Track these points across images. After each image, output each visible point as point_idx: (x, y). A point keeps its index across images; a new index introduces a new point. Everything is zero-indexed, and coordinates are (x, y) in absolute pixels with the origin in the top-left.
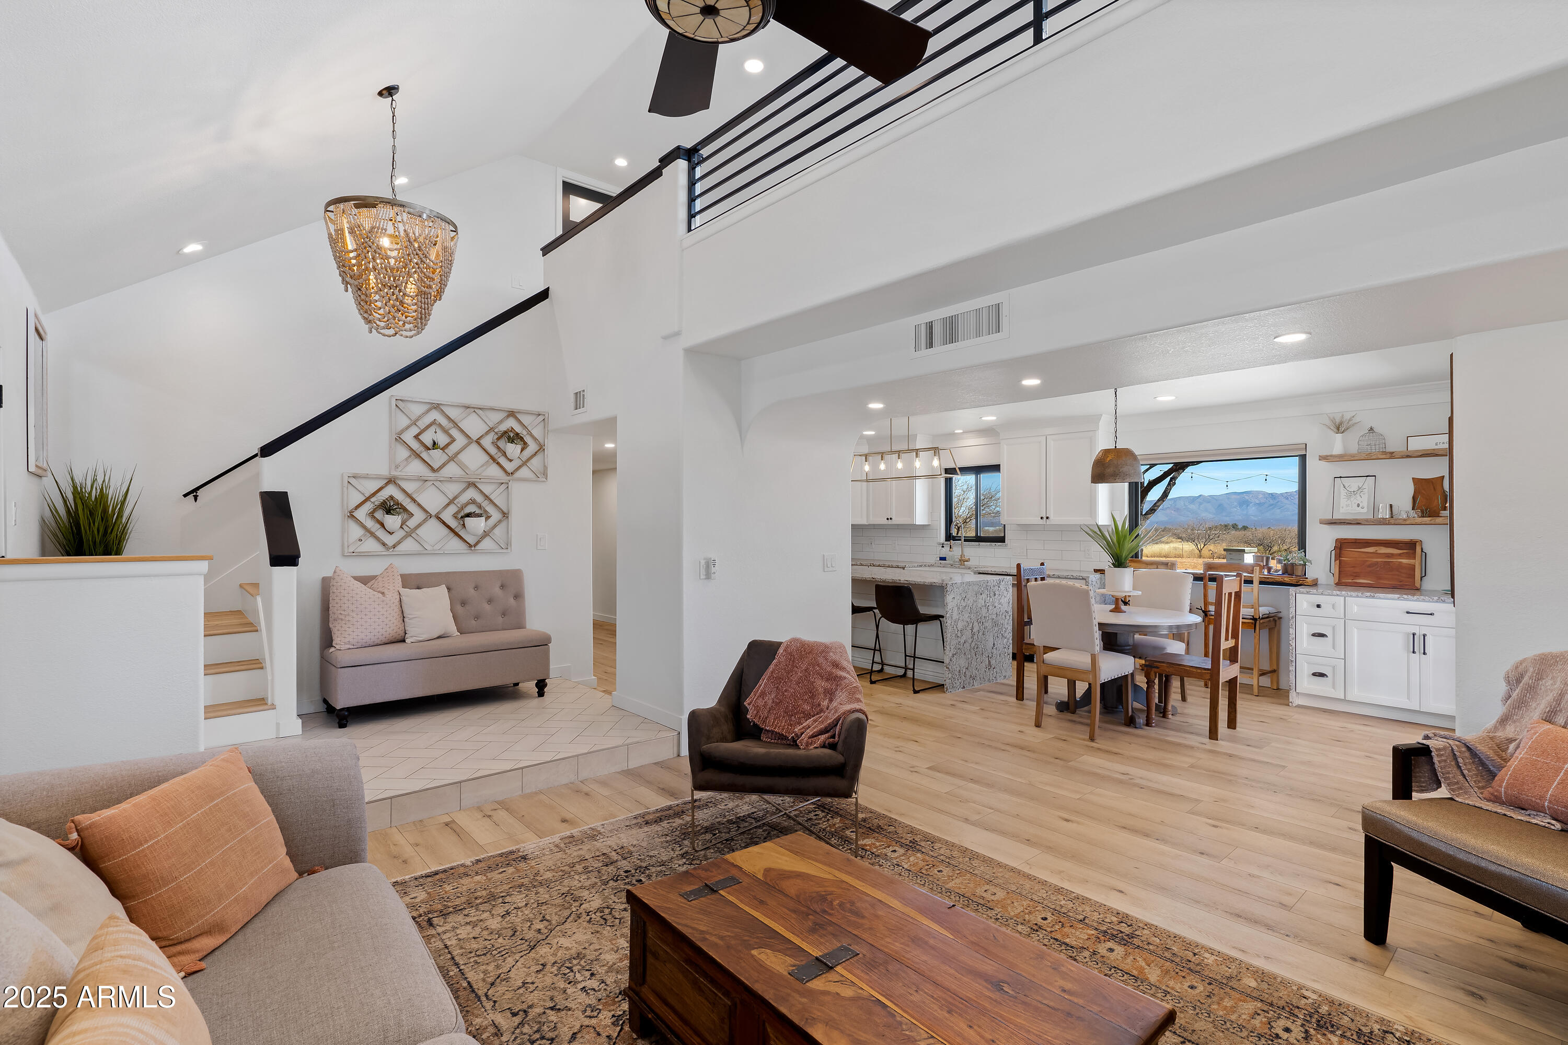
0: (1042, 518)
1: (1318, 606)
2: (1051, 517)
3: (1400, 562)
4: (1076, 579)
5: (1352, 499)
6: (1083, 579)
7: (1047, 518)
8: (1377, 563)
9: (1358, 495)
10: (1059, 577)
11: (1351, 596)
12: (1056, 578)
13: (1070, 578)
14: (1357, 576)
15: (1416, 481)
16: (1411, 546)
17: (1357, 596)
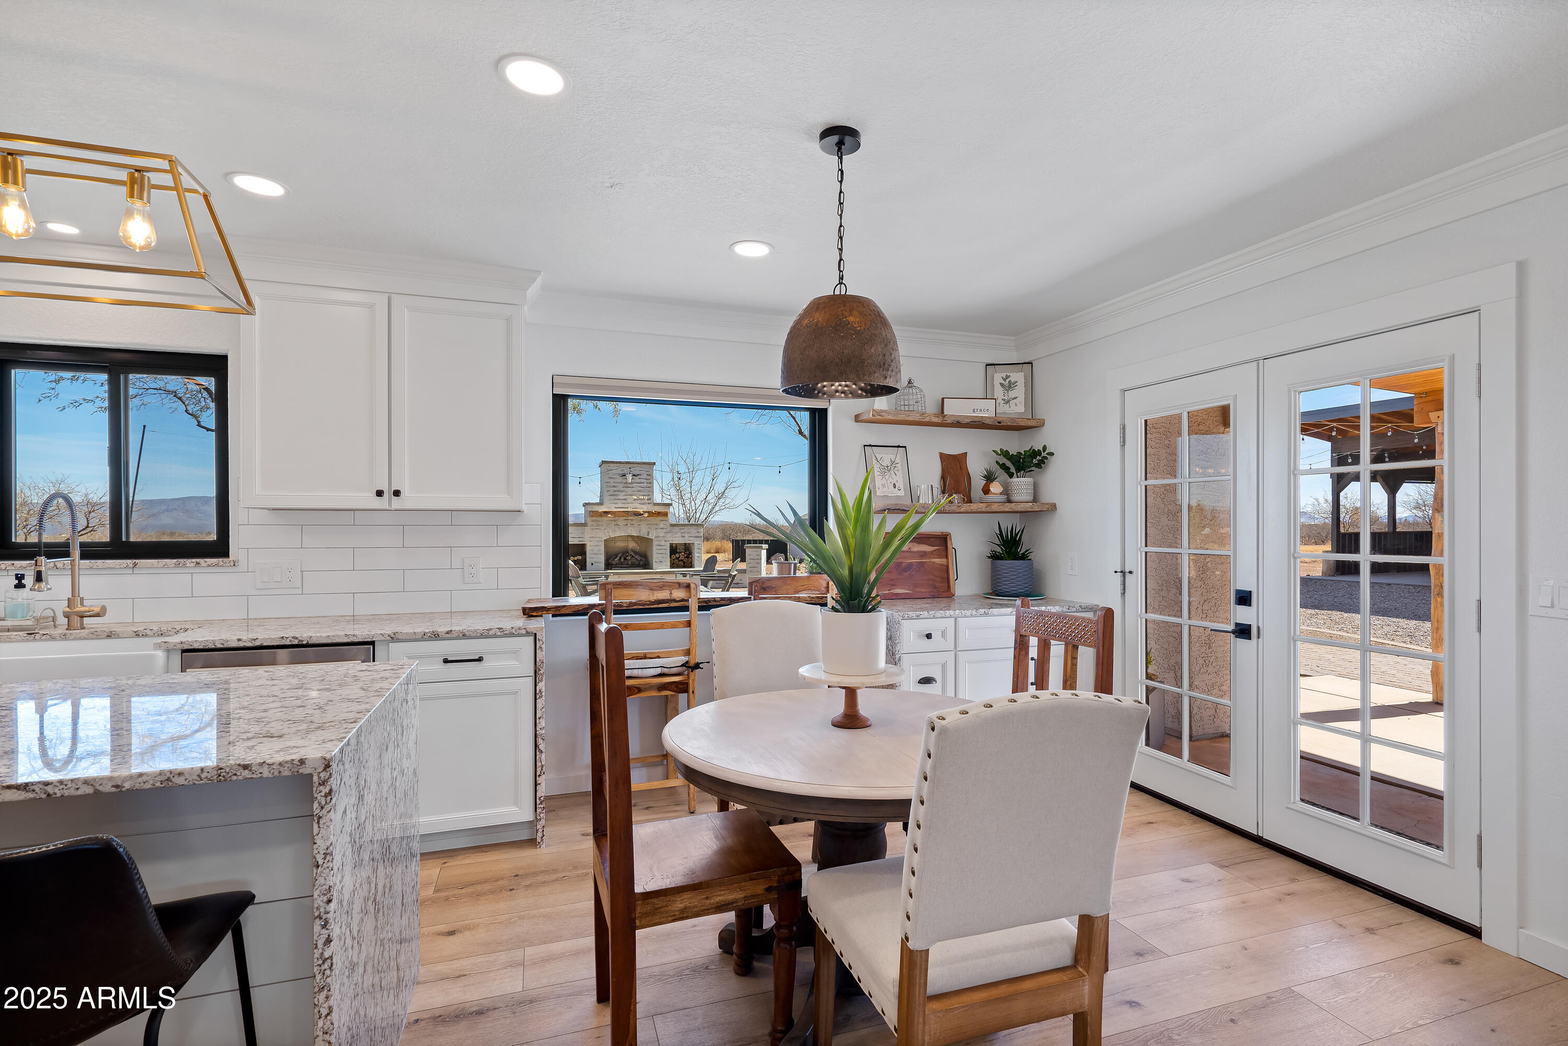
0: (380, 493)
1: (929, 636)
2: (405, 493)
3: (934, 563)
4: (511, 635)
5: (887, 477)
6: (528, 634)
7: (397, 493)
8: (911, 564)
9: (892, 472)
10: (464, 636)
11: (965, 616)
12: (457, 638)
13: (495, 636)
14: (893, 585)
15: (944, 457)
16: (942, 540)
17: (972, 616)
